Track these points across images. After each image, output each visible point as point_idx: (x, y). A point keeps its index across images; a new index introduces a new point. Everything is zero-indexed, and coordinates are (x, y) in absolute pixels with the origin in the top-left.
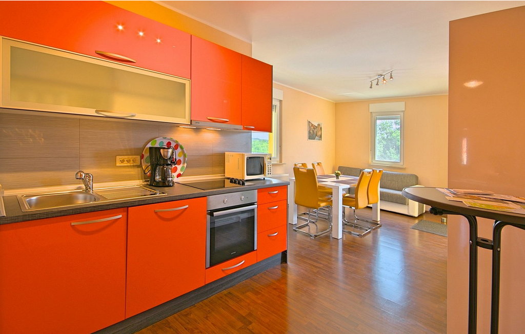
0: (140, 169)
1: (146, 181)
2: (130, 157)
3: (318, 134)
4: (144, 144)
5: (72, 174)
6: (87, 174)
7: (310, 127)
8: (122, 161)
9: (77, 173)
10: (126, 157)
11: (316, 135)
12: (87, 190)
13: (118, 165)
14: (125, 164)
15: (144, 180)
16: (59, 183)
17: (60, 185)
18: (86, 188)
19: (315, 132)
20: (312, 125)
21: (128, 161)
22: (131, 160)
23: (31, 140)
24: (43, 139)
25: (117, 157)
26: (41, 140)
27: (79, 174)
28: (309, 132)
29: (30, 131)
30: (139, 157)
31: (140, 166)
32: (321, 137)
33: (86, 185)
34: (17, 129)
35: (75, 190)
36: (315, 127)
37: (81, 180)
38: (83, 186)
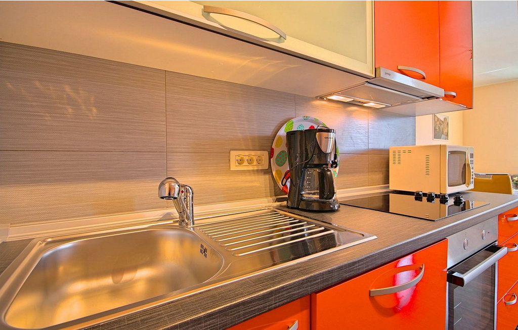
0: (267, 177)
1: (278, 200)
2: (253, 153)
3: (444, 132)
4: (273, 128)
5: (150, 188)
6: (184, 186)
7: (435, 122)
8: (241, 162)
9: (162, 184)
10: (247, 153)
11: (443, 133)
12: (183, 221)
13: (233, 168)
14: (245, 167)
15: (275, 198)
16: (128, 207)
17: (131, 209)
18: (181, 216)
19: (441, 129)
20: (438, 119)
21: (250, 162)
22: (255, 158)
23: (70, 110)
24: (95, 110)
25: (232, 152)
26: (90, 110)
27: (167, 186)
28: (435, 129)
29: (67, 88)
30: (265, 154)
31: (268, 171)
32: (447, 135)
33: (182, 212)
34: (38, 84)
35: (160, 220)
36: (441, 123)
37: (171, 201)
38: (174, 212)
